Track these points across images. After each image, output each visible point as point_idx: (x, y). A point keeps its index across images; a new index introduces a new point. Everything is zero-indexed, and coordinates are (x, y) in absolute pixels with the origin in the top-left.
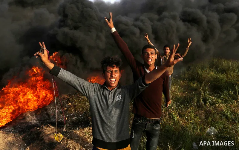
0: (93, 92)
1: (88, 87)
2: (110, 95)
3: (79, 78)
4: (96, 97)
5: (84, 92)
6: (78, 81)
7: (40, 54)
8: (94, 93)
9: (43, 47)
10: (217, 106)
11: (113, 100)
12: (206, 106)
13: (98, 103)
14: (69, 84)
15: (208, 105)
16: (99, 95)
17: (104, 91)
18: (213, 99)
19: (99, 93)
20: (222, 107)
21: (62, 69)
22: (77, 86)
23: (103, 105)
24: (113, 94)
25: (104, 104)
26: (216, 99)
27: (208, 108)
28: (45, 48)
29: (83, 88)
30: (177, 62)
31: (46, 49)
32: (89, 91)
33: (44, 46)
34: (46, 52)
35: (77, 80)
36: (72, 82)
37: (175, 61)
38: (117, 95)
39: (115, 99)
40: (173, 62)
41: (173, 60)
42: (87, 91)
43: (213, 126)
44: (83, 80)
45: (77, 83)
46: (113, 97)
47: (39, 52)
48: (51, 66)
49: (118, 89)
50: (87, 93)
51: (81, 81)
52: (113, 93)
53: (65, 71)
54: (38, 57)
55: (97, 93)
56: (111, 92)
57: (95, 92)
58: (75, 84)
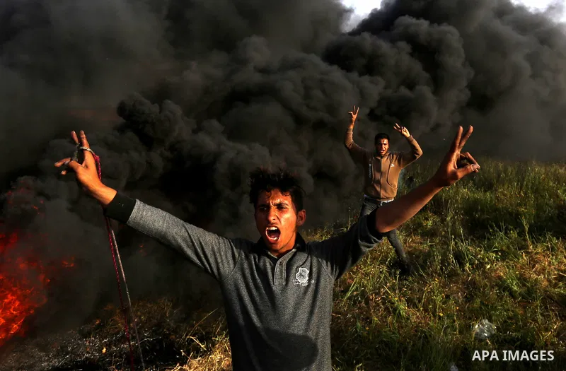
0: (231, 262)
1: (216, 248)
2: (277, 270)
3: (188, 226)
4: (239, 276)
5: (206, 263)
6: (186, 234)
7: (74, 164)
8: (232, 266)
9: (82, 144)
10: (489, 269)
11: (287, 284)
12: (464, 270)
13: (244, 292)
14: (161, 243)
15: (469, 268)
16: (247, 272)
17: (259, 260)
18: (476, 254)
19: (246, 266)
20: (498, 269)
21: (138, 202)
22: (184, 245)
23: (257, 299)
24: (284, 268)
25: (260, 294)
26: (482, 252)
27: (469, 275)
28: (86, 147)
29: (201, 252)
30: (465, 173)
31: (89, 150)
32: (219, 260)
33: (85, 141)
34: (89, 158)
35: (184, 230)
36: (170, 238)
37: (461, 169)
38: (298, 267)
39: (292, 280)
40: (454, 175)
41: (455, 167)
42: (212, 260)
43: (485, 317)
44: (201, 230)
45: (184, 240)
46: (284, 275)
47: (70, 159)
48: (108, 194)
49: (299, 253)
50: (213, 265)
51: (196, 232)
52: (285, 263)
53: (148, 207)
54: (67, 173)
55: (242, 265)
56: (278, 262)
57: (235, 263)
58: (180, 241)
